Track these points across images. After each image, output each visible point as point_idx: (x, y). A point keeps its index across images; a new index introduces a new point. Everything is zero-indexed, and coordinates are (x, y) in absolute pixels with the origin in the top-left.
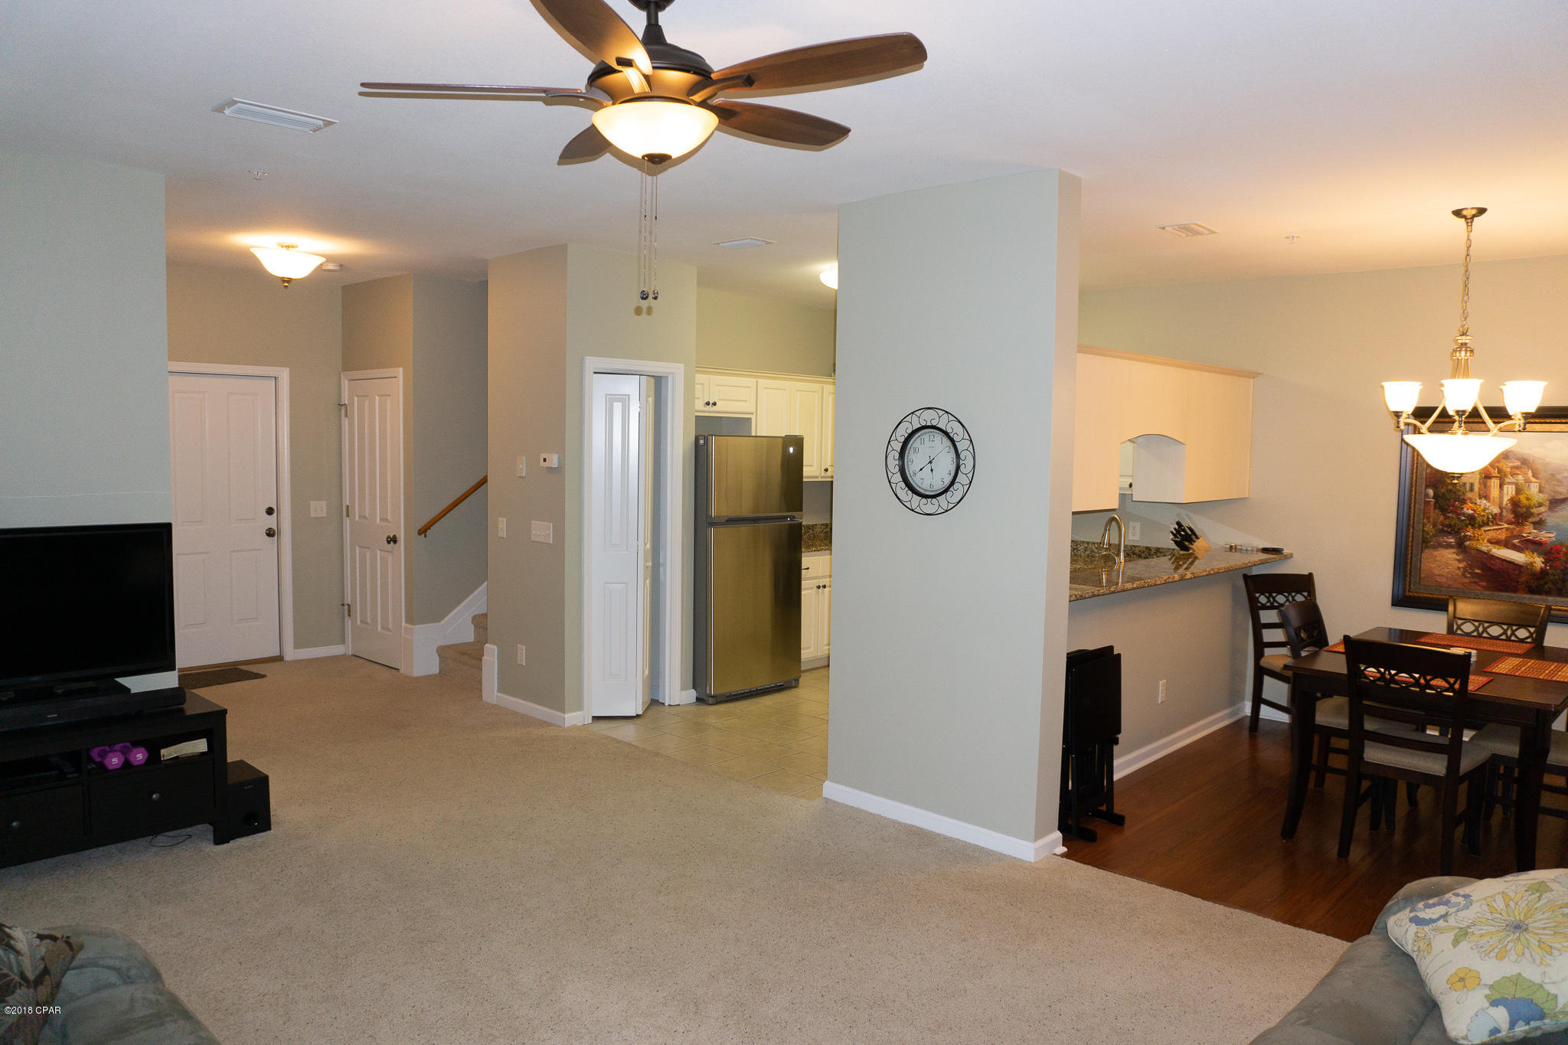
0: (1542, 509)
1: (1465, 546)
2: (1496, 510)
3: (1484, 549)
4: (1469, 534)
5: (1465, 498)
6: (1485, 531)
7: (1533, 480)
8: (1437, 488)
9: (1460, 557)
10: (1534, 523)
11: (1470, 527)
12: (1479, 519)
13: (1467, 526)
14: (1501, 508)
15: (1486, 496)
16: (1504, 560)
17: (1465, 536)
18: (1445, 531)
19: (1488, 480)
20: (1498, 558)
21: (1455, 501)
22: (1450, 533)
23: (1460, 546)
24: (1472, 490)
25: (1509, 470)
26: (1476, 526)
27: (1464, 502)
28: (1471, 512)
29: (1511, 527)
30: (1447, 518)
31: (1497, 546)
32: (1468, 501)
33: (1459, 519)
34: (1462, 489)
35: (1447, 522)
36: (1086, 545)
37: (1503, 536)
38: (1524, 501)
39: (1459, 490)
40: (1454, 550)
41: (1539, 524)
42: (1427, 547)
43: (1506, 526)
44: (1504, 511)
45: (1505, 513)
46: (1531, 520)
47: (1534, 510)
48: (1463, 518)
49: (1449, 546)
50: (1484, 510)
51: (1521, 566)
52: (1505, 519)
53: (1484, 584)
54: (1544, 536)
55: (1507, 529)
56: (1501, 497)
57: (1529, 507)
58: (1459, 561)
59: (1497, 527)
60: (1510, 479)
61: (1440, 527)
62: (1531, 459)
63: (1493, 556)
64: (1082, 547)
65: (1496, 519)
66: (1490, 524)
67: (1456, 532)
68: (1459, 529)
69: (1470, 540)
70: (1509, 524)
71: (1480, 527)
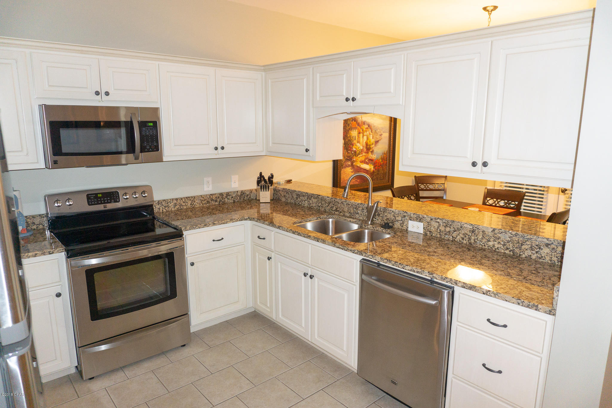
0: (373, 145)
1: (354, 165)
2: (362, 148)
3: (359, 165)
4: (354, 159)
5: (354, 143)
6: (359, 157)
7: (371, 133)
8: (345, 139)
9: (352, 171)
10: (371, 152)
11: (355, 156)
12: (357, 152)
13: (354, 156)
14: (363, 147)
15: (359, 142)
16: (364, 169)
17: (354, 160)
18: (348, 159)
19: (360, 134)
20: (362, 168)
21: (351, 145)
22: (349, 160)
23: (352, 165)
24: (355, 139)
25: (365, 129)
26: (356, 155)
27: (353, 145)
28: (355, 149)
29: (366, 154)
30: (348, 153)
31: (362, 163)
32: (354, 145)
33: (352, 153)
34: (352, 139)
35: (348, 155)
36: (176, 202)
37: (363, 159)
38: (369, 143)
39: (352, 140)
40: (350, 168)
41: (372, 152)
42: (342, 168)
43: (364, 154)
44: (364, 147)
45: (364, 149)
46: (371, 150)
47: (371, 146)
48: (353, 152)
49: (349, 166)
50: (358, 148)
51: (368, 171)
52: (364, 151)
53: (359, 181)
54: (374, 157)
55: (365, 155)
56: (363, 142)
57: (370, 145)
58: (352, 172)
59: (362, 155)
60: (365, 134)
61: (346, 158)
62: (370, 124)
63: (361, 168)
64: (173, 204)
65: (362, 151)
66: (360, 154)
67: (351, 159)
68: (352, 158)
69: (355, 162)
70: (365, 153)
71: (358, 155)
